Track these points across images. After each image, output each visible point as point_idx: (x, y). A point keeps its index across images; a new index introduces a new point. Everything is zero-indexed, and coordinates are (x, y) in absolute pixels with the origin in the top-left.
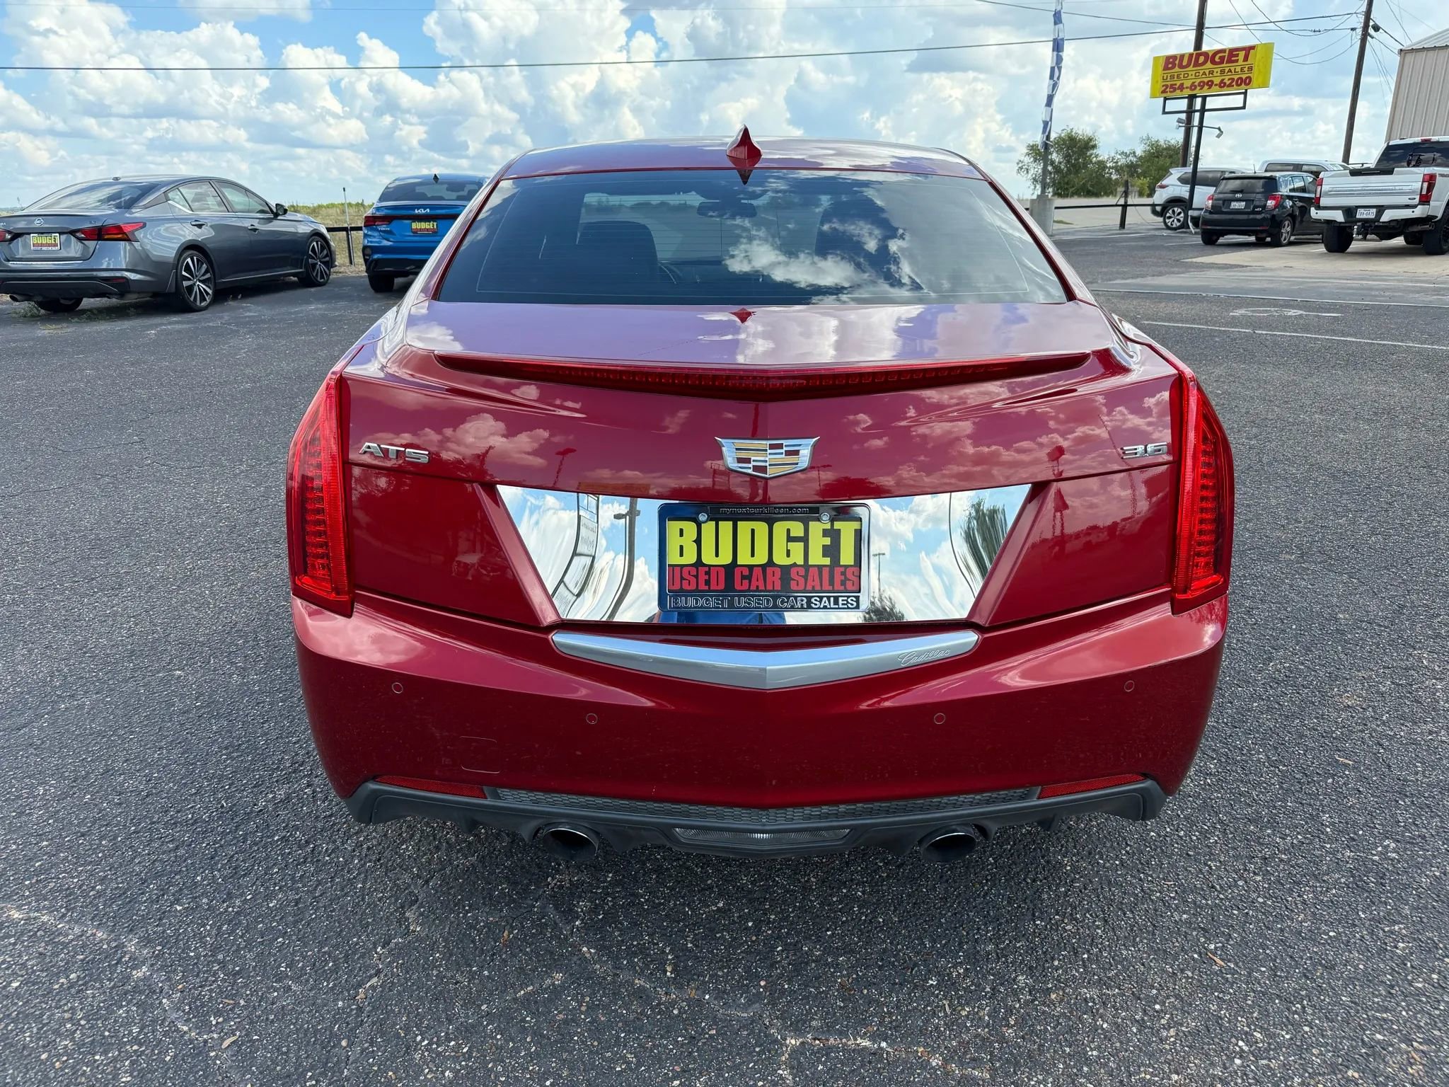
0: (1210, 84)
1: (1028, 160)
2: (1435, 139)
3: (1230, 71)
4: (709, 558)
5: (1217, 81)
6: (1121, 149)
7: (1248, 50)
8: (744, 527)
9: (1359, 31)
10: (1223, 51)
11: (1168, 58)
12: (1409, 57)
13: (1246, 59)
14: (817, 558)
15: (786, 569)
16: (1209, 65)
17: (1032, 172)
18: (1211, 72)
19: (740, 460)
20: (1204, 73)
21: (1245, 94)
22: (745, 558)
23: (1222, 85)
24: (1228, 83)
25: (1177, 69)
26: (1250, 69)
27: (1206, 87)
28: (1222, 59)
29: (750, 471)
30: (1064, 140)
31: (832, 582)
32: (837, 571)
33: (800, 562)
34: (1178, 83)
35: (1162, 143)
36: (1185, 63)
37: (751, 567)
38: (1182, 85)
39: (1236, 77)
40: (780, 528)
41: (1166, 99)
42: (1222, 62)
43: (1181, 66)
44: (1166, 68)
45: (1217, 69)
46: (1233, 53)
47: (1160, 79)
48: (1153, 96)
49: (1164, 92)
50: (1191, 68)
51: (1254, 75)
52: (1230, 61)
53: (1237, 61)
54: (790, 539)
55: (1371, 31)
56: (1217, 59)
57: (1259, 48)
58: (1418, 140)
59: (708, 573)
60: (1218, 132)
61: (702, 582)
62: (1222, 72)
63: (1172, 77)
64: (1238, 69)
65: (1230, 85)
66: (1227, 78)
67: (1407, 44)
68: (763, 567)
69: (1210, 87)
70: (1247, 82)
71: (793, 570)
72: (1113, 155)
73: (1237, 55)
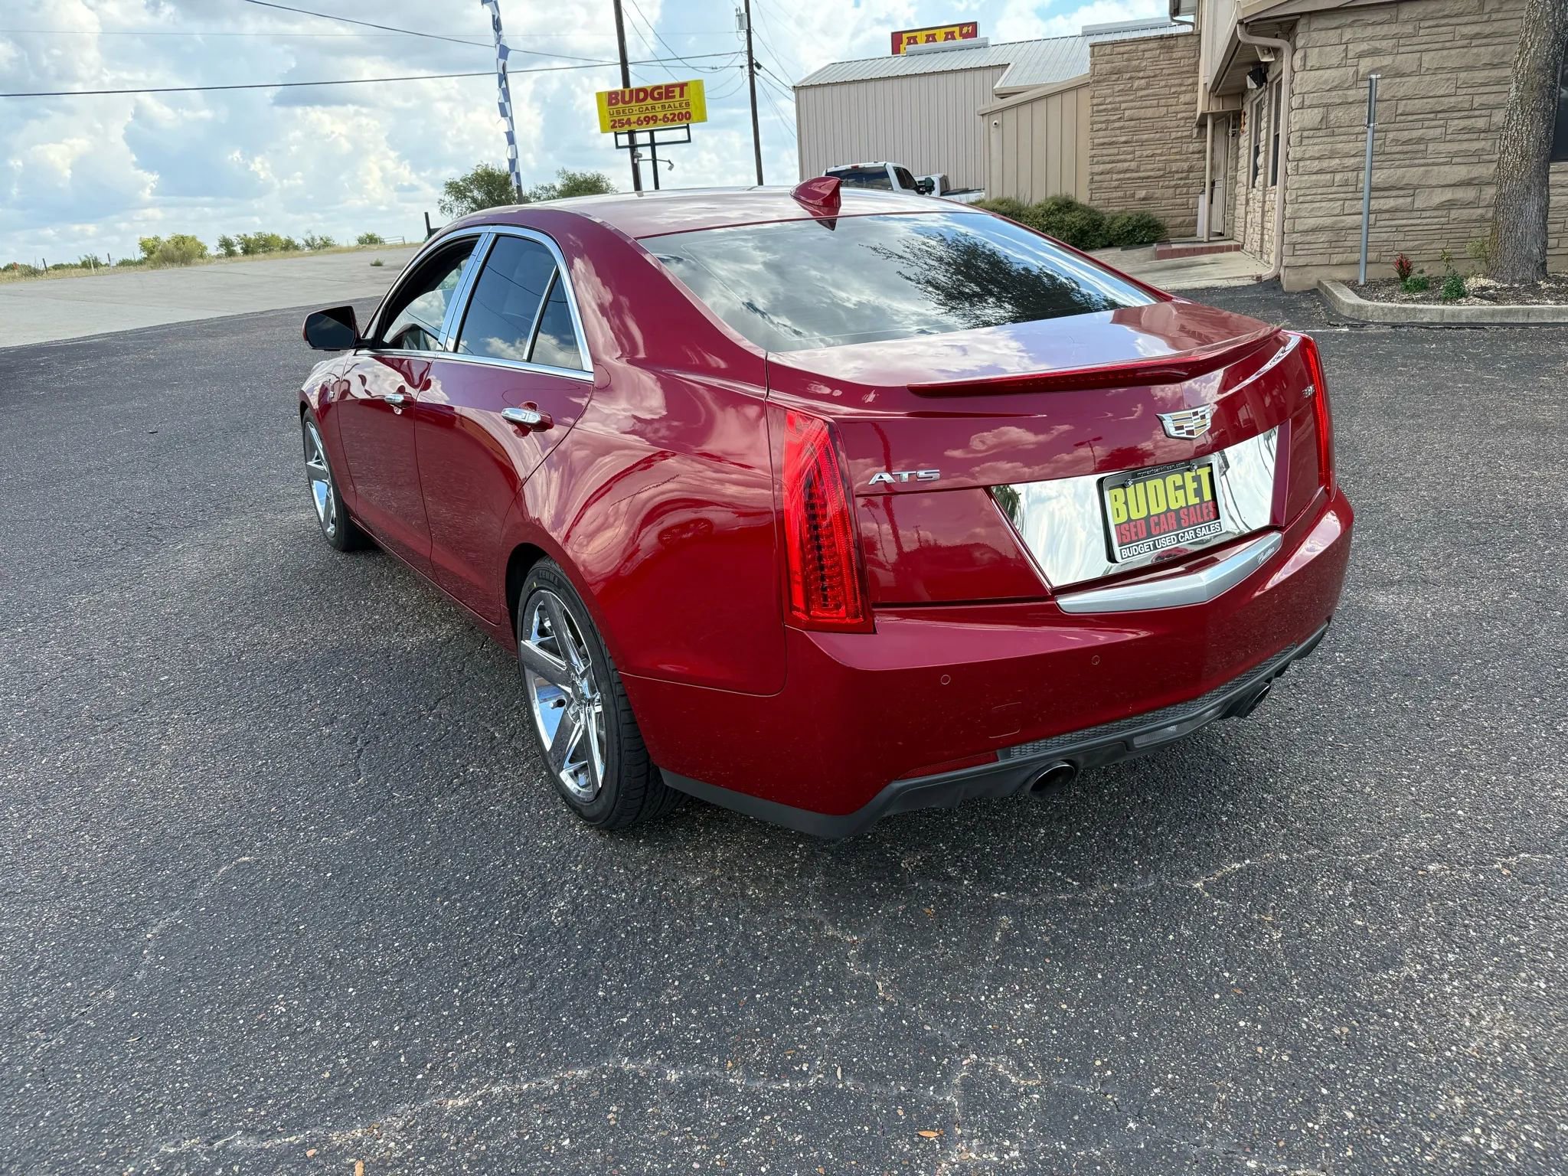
0: (655, 119)
1: (449, 199)
2: (861, 165)
3: (670, 106)
4: (1135, 516)
5: (660, 116)
6: (540, 184)
7: (682, 86)
8: (1150, 484)
9: (747, 68)
10: (659, 87)
11: (610, 94)
12: (802, 93)
13: (682, 95)
14: (1194, 500)
15: (1177, 511)
16: (649, 101)
17: (456, 210)
18: (653, 108)
19: (1177, 428)
20: (647, 109)
21: (688, 127)
22: (1154, 511)
23: (665, 119)
24: (671, 117)
25: (620, 105)
26: (688, 104)
27: (652, 122)
28: (660, 94)
29: (1185, 435)
30: (481, 176)
31: (1202, 517)
32: (1204, 505)
33: (1184, 505)
34: (625, 118)
35: (578, 176)
36: (627, 98)
37: (1158, 515)
38: (629, 120)
39: (677, 112)
40: (1170, 479)
41: (616, 134)
42: (660, 98)
43: (624, 102)
44: (610, 104)
45: (658, 105)
46: (667, 91)
47: (607, 115)
48: (604, 131)
49: (613, 127)
50: (634, 103)
51: (692, 110)
52: (667, 97)
53: (674, 97)
54: (1177, 488)
55: (755, 69)
56: (656, 95)
57: (691, 86)
58: (849, 166)
59: (1135, 526)
60: (669, 165)
61: (1133, 534)
62: (663, 107)
63: (618, 112)
64: (677, 104)
65: (673, 120)
66: (668, 113)
67: (796, 82)
68: (1165, 513)
69: (655, 122)
70: (688, 116)
71: (1181, 512)
72: (534, 190)
73: (673, 92)
